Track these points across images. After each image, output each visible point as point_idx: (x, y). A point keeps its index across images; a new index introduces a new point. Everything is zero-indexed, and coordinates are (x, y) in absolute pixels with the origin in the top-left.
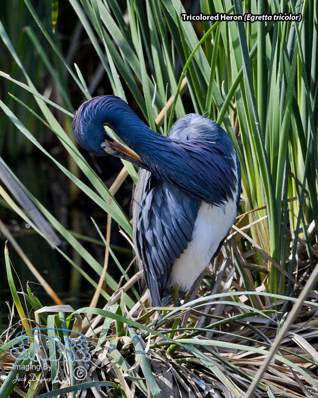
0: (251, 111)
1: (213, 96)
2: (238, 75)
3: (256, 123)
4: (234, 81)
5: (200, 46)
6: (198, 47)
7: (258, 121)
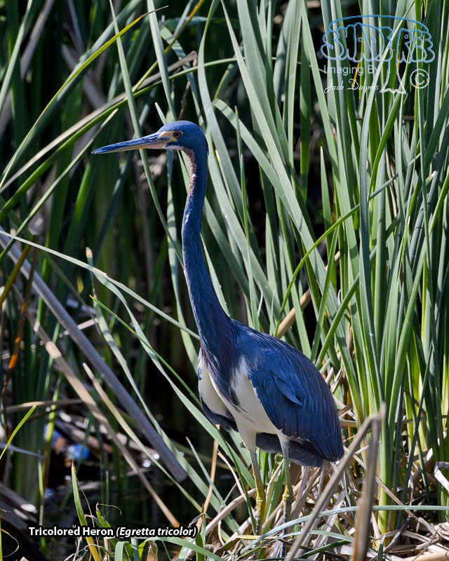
0: (366, 321)
1: (326, 308)
2: (353, 283)
3: (371, 334)
4: (350, 288)
5: (316, 248)
6: (313, 248)
7: (373, 332)
